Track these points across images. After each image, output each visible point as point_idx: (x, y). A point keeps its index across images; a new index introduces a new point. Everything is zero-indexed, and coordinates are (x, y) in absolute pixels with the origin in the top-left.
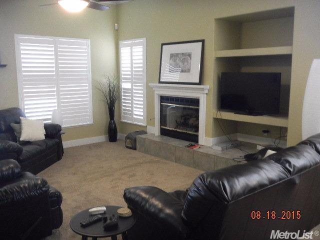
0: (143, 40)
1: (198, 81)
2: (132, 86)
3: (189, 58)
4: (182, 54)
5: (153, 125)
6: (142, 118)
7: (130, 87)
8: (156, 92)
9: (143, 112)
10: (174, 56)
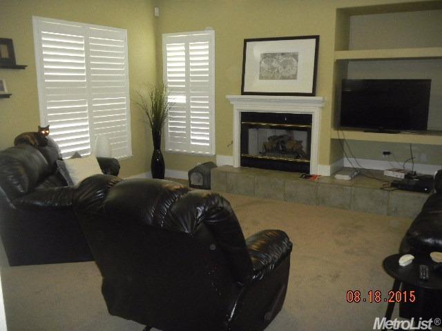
0: (210, 33)
1: (310, 91)
2: (188, 99)
3: (294, 60)
4: (283, 54)
5: (230, 153)
6: (208, 144)
7: (184, 101)
8: (235, 108)
9: (210, 136)
10: (268, 57)
